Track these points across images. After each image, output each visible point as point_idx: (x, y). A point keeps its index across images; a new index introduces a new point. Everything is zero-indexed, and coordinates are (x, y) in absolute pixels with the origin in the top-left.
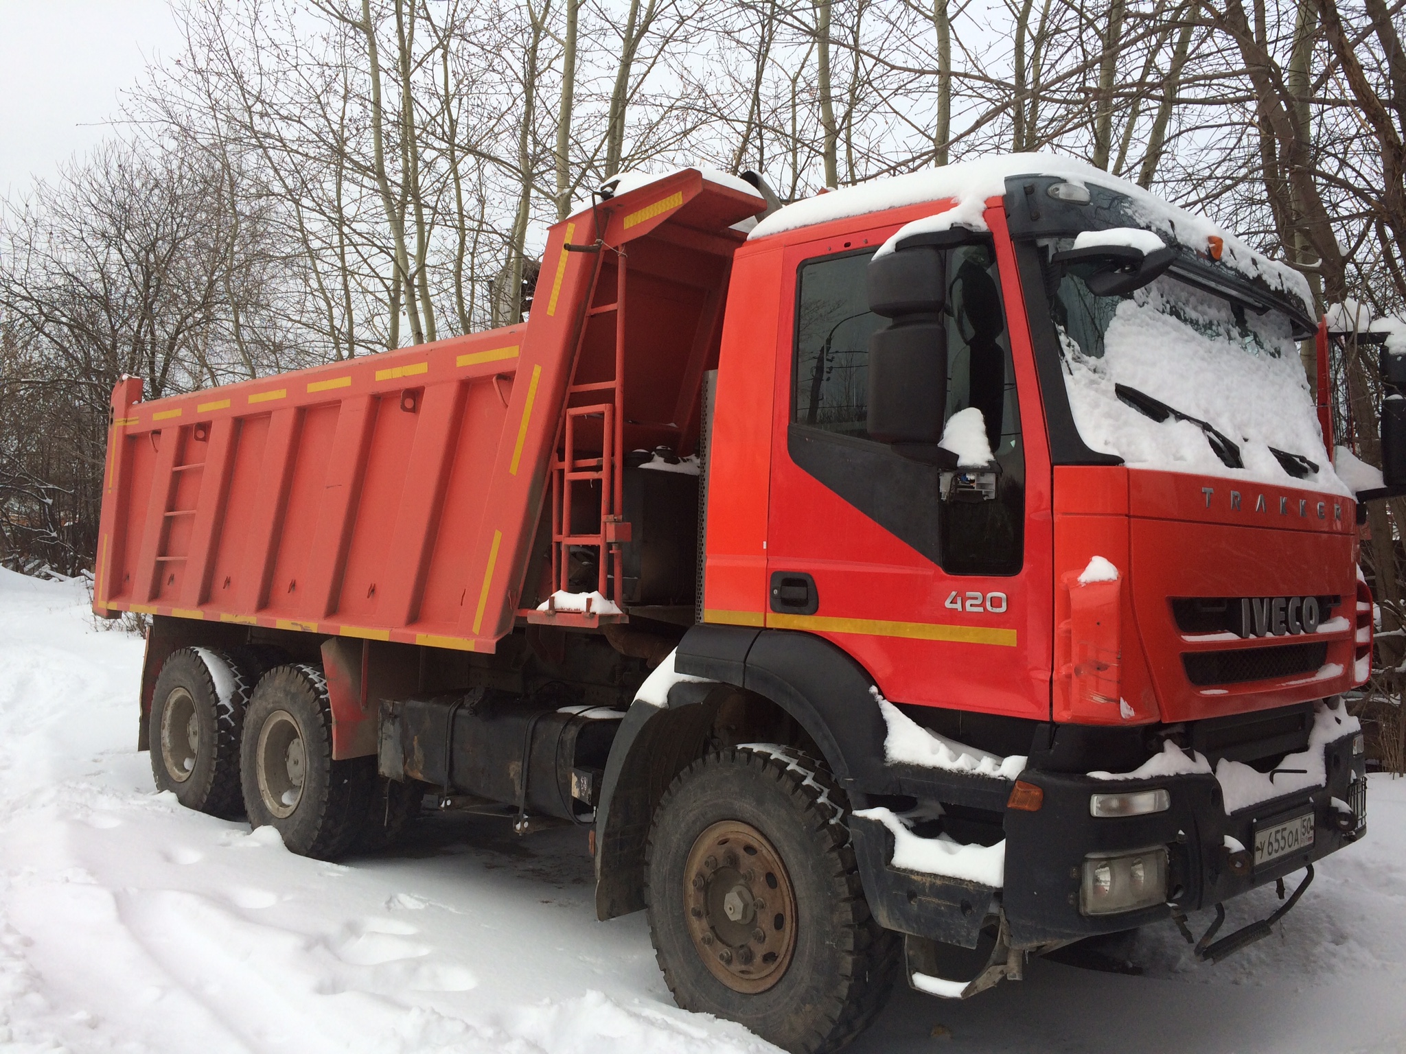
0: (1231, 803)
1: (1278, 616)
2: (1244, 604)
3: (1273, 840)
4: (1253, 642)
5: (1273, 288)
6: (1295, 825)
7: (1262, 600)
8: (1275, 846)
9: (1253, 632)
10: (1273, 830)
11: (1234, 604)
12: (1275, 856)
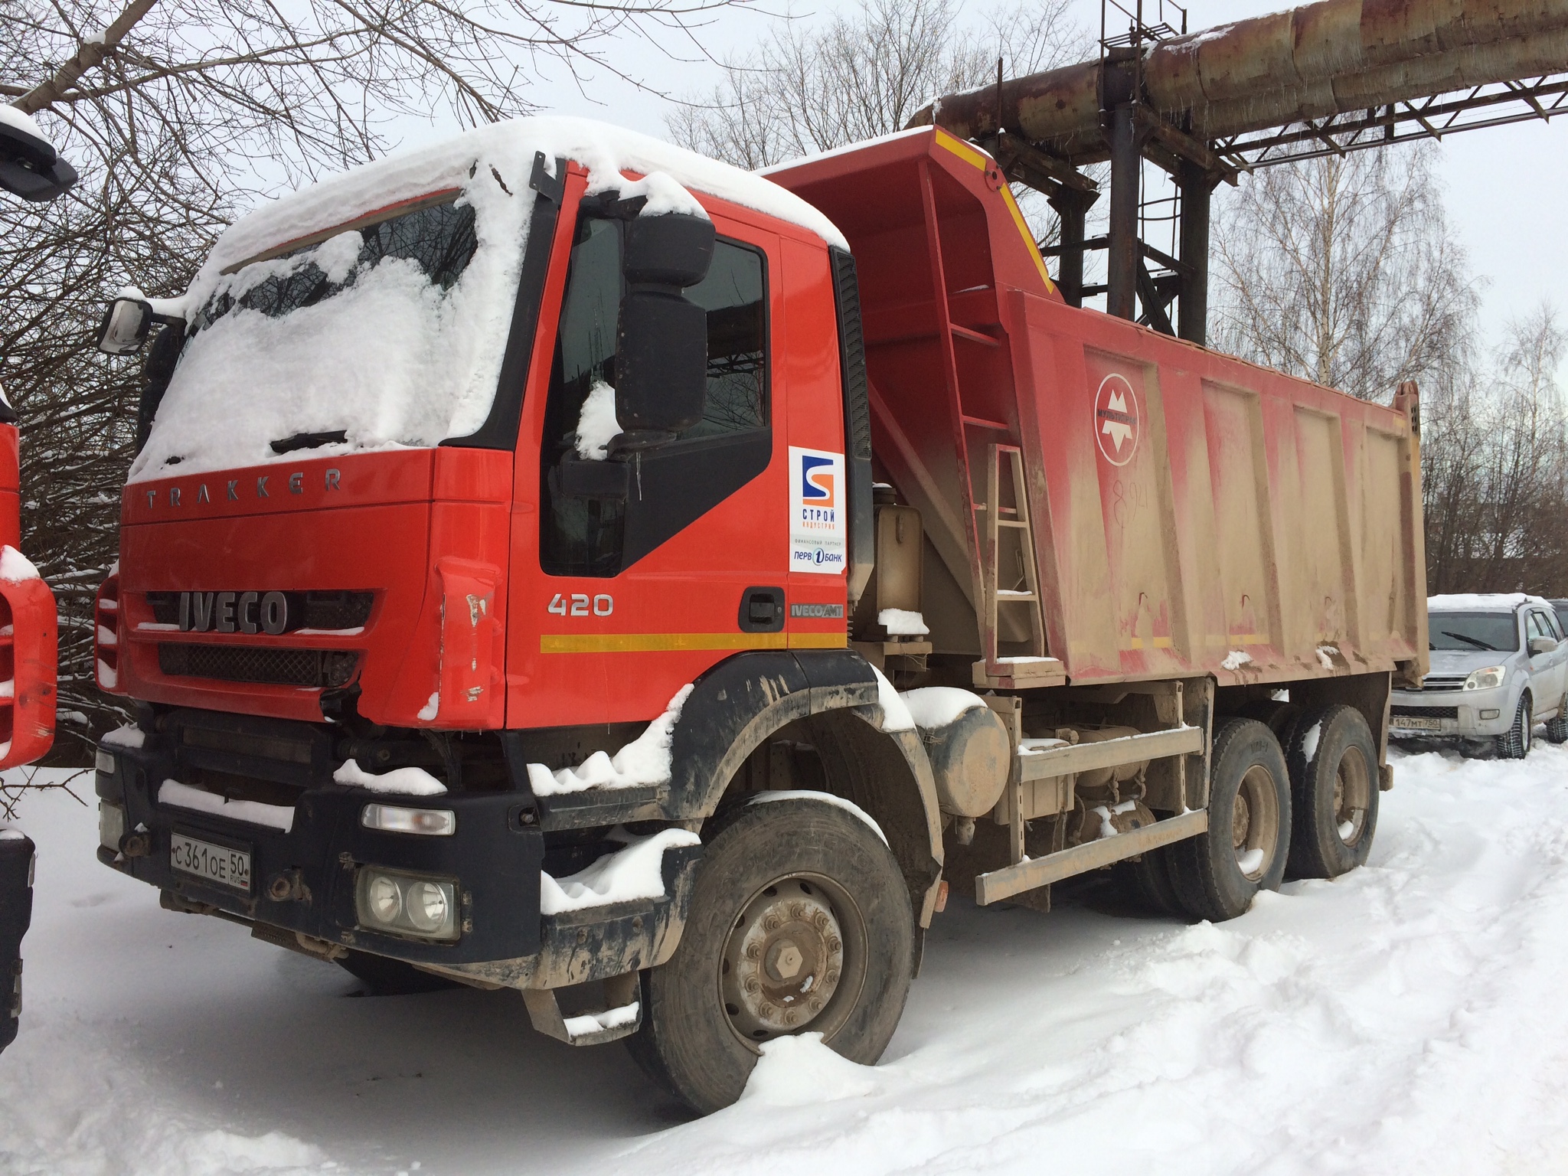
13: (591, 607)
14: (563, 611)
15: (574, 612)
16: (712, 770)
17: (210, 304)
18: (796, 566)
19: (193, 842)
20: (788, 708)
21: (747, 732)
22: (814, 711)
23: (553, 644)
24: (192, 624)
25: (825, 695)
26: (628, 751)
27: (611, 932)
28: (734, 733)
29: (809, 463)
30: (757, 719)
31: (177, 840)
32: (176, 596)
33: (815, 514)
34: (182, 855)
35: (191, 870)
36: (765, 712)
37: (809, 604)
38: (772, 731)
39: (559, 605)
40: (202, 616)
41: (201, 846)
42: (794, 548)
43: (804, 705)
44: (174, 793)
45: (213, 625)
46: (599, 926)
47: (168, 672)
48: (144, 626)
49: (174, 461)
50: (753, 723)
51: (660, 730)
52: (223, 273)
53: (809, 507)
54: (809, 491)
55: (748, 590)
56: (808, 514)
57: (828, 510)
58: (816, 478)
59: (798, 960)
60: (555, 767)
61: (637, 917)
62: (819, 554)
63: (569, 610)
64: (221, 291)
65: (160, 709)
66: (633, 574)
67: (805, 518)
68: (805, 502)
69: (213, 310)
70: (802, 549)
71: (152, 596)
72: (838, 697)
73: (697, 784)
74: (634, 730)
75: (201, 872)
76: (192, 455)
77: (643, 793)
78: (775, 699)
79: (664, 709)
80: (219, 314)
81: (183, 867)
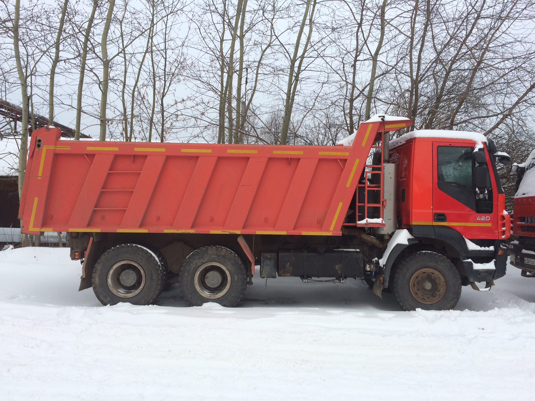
17: (530, 165)
19: (529, 259)
24: (528, 222)
31: (525, 259)
32: (524, 218)
34: (526, 261)
35: (528, 263)
40: (529, 221)
41: (530, 259)
44: (524, 251)
45: (531, 222)
47: (523, 231)
48: (518, 223)
49: (524, 194)
52: (533, 159)
64: (532, 163)
65: (521, 237)
69: (531, 166)
71: (520, 217)
75: (530, 264)
76: (527, 193)
80: (532, 167)
81: (527, 263)
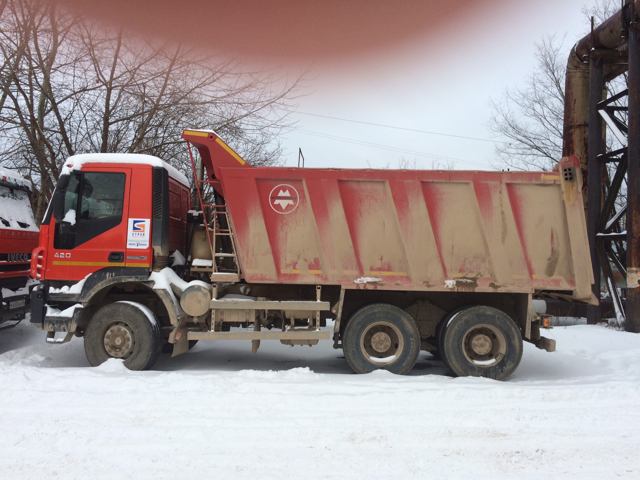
0: (4, 296)
1: (17, 257)
2: (9, 255)
3: (14, 304)
4: (11, 263)
5: (20, 185)
6: (20, 301)
7: (13, 254)
8: (15, 305)
9: (11, 260)
10: (14, 302)
11: (6, 255)
12: (15, 307)
13: (65, 255)
14: (58, 257)
15: (61, 257)
16: (88, 292)
18: (128, 247)
20: (113, 280)
21: (99, 284)
22: (123, 281)
23: (55, 263)
25: (127, 278)
26: (73, 287)
27: (57, 322)
28: (95, 285)
29: (135, 222)
30: (103, 282)
33: (137, 234)
36: (105, 280)
37: (134, 256)
38: (107, 285)
39: (57, 255)
42: (128, 243)
43: (120, 280)
46: (54, 320)
50: (101, 283)
51: (81, 283)
53: (135, 233)
54: (135, 228)
55: (111, 253)
56: (135, 234)
57: (142, 233)
58: (137, 225)
59: (120, 341)
60: (55, 288)
61: (64, 321)
62: (138, 244)
63: (59, 256)
66: (76, 249)
67: (133, 235)
68: (133, 231)
70: (131, 243)
72: (132, 279)
73: (84, 295)
74: (75, 282)
77: (73, 295)
78: (109, 277)
79: (84, 278)
